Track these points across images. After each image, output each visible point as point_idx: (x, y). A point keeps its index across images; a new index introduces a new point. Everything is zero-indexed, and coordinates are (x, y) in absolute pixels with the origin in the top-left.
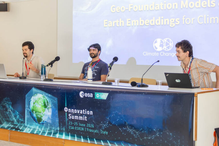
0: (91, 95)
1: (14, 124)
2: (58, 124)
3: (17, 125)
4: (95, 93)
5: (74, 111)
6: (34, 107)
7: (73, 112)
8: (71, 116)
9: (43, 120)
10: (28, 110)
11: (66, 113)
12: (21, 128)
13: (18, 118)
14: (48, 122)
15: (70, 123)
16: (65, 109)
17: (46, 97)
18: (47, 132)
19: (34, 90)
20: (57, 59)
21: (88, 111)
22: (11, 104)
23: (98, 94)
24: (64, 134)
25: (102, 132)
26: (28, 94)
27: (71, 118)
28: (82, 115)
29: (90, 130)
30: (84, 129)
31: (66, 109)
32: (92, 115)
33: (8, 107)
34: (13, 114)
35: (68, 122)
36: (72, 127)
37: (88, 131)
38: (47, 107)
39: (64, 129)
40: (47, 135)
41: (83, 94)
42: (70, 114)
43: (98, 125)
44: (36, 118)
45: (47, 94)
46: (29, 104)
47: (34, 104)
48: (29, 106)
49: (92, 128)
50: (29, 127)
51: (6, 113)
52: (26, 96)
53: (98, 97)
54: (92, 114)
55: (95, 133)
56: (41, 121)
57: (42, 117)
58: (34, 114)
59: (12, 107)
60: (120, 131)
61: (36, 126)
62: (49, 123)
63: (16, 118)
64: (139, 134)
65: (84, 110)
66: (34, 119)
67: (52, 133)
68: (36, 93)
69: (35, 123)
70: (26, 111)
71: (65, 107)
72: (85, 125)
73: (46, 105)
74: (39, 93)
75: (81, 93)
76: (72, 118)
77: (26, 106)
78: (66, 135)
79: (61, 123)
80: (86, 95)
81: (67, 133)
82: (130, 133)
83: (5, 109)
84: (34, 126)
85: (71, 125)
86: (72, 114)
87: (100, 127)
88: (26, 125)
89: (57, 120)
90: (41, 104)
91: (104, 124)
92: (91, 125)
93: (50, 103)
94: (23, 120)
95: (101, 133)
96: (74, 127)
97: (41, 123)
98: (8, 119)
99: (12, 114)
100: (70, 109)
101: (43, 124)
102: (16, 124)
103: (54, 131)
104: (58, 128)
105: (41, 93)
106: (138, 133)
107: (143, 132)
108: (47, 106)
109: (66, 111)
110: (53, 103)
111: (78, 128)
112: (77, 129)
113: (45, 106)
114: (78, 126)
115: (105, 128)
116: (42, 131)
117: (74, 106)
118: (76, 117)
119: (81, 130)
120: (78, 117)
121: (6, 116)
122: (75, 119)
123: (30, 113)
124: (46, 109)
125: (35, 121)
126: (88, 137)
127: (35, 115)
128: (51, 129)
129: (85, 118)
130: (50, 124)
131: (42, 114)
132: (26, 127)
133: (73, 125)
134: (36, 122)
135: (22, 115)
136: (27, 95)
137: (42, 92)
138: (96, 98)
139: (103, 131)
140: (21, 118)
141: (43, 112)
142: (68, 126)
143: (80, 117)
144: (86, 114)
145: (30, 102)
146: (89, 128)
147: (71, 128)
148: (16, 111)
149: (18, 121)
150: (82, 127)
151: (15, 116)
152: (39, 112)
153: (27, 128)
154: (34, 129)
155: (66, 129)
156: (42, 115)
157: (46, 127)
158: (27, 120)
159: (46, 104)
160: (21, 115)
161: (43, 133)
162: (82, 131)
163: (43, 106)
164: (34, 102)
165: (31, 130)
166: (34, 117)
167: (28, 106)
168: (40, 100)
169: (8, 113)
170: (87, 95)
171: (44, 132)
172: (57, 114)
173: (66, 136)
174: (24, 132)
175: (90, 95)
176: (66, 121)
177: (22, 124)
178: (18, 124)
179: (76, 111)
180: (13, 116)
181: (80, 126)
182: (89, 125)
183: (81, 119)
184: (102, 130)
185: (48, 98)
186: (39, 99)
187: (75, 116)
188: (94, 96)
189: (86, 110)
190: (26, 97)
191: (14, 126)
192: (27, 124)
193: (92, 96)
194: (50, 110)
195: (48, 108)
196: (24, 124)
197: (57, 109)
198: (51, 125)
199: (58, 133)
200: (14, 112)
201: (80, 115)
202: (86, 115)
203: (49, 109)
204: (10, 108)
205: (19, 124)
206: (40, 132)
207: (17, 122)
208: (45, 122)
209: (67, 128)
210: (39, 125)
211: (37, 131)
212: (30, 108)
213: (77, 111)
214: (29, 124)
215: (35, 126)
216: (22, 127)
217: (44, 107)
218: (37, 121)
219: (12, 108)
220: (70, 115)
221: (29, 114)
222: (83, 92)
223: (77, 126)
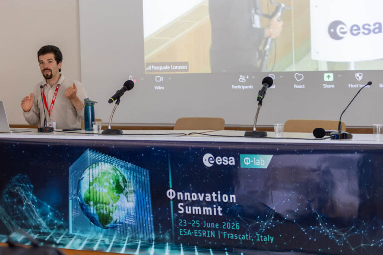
0: (232, 161)
1: (42, 231)
2: (152, 226)
3: (47, 234)
4: (242, 156)
5: (191, 197)
6: (90, 193)
7: (189, 199)
8: (184, 207)
9: (114, 219)
10: (75, 201)
11: (171, 202)
12: (58, 239)
13: (51, 218)
14: (127, 222)
15: (182, 223)
16: (169, 193)
17: (119, 169)
18: (125, 244)
19: (89, 154)
20: (129, 85)
21: (224, 196)
22: (31, 187)
23: (247, 158)
24: (167, 247)
25: (260, 238)
26: (74, 164)
27: (185, 212)
28: (210, 204)
29: (230, 236)
30: (217, 234)
31: (171, 194)
32: (235, 203)
33: (24, 195)
34: (38, 210)
35: (176, 221)
36: (187, 231)
37: (227, 236)
38: (124, 192)
39: (167, 237)
40: (125, 251)
41: (211, 159)
42: (182, 204)
43: (250, 222)
44: (97, 217)
45: (122, 163)
46: (78, 187)
47: (90, 185)
48: (78, 191)
49: (235, 231)
50: (79, 237)
51: (19, 210)
52: (71, 168)
53: (247, 164)
54: (235, 201)
55: (243, 240)
56: (109, 222)
57: (113, 212)
58: (92, 208)
59: (35, 193)
60: (304, 233)
61: (97, 232)
62: (129, 225)
63: (44, 219)
64: (348, 238)
65: (214, 193)
66: (92, 219)
67: (137, 246)
68: (96, 162)
69: (93, 227)
70: (70, 201)
71: (169, 189)
72: (217, 225)
73: (120, 186)
74: (104, 161)
75: (207, 157)
76: (187, 212)
77: (72, 191)
78: (172, 249)
79: (160, 224)
80: (219, 161)
81: (174, 244)
82: (327, 236)
83: (16, 200)
84: (92, 235)
85: (183, 227)
86: (187, 203)
87: (256, 228)
88: (71, 232)
89: (150, 218)
90: (107, 184)
91: (265, 220)
92: (232, 225)
93: (130, 182)
94: (62, 222)
95: (258, 240)
96: (191, 231)
97: (108, 225)
98: (24, 221)
99: (34, 209)
100: (181, 194)
101: (114, 228)
102: (46, 231)
103: (141, 243)
104: (153, 234)
105: (107, 162)
106: (345, 236)
107: (356, 232)
108: (124, 189)
109: (171, 197)
110: (138, 183)
111: (202, 232)
112: (198, 234)
113: (119, 189)
114: (202, 228)
115: (267, 229)
116: (111, 244)
117: (190, 185)
118: (197, 209)
119: (209, 236)
120: (200, 208)
121: (20, 215)
122: (194, 213)
123: (82, 205)
124: (122, 195)
125: (93, 222)
126: (227, 251)
127: (92, 210)
128: (134, 238)
129: (217, 211)
130: (132, 228)
131: (112, 205)
132: (71, 236)
133: (188, 227)
134: (96, 224)
135: (62, 209)
136: (72, 166)
137: (110, 158)
138: (242, 166)
139: (261, 236)
140: (58, 217)
141: (115, 202)
142: (176, 230)
143: (204, 208)
144: (220, 200)
145: (80, 181)
146: (229, 231)
147: (183, 233)
148: (45, 204)
149: (51, 225)
150: (210, 229)
151: (44, 215)
152: (102, 203)
153: (73, 239)
154: (92, 240)
155: (171, 236)
156: (111, 209)
157: (123, 233)
158: (73, 222)
159: (122, 185)
160: (57, 211)
161: (115, 248)
162: (211, 238)
163: (113, 190)
164: (91, 181)
165: (85, 242)
166: (90, 213)
167: (75, 192)
168: (105, 178)
169: (24, 208)
170: (221, 160)
171: (117, 246)
172: (149, 206)
173: (173, 251)
174: (68, 247)
175: (229, 160)
176: (171, 219)
177: (62, 231)
178: (50, 231)
179: (194, 197)
180: (38, 215)
181: (206, 229)
182: (228, 225)
183: (208, 214)
184: (261, 233)
185: (126, 171)
186: (104, 174)
187: (194, 208)
188: (238, 162)
189: (219, 192)
190: (70, 171)
191: (42, 237)
192: (75, 229)
193: (234, 164)
194: (132, 197)
195: (127, 193)
196: (65, 230)
197: (149, 195)
198: (135, 229)
199: (153, 246)
200: (39, 205)
201: (205, 203)
202: (222, 204)
203: (129, 195)
204: (29, 198)
205: (52, 232)
206: (108, 246)
207: (48, 228)
208: (120, 223)
209: (173, 233)
210: (104, 230)
211: (100, 245)
212: (80, 196)
213: (198, 197)
214: (78, 231)
215: (94, 234)
216: (60, 238)
217: (115, 191)
218: (99, 222)
219: (35, 198)
220: (181, 206)
221: (79, 207)
222: (211, 156)
223: (198, 229)
